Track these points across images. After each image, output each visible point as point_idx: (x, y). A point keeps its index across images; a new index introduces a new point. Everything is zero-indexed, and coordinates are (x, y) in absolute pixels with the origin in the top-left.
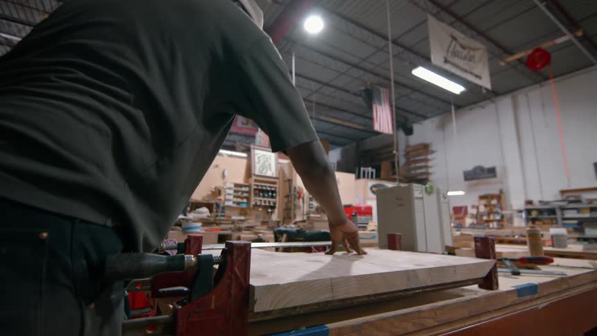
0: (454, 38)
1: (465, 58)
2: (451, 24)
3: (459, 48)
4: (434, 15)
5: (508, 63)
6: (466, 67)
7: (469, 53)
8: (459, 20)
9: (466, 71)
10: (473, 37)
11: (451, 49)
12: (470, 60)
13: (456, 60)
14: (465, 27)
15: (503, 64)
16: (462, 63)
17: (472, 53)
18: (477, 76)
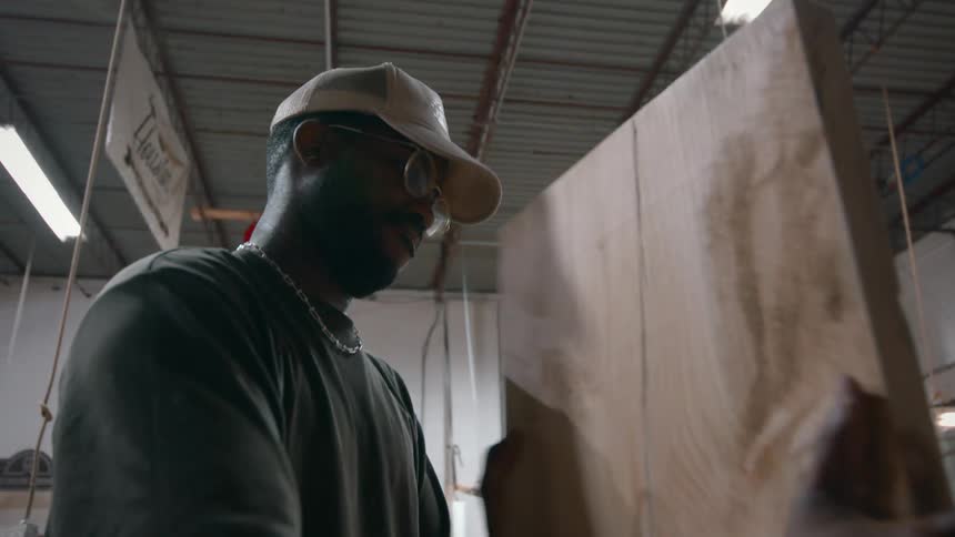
0: (153, 113)
1: (155, 170)
2: (156, 74)
3: (154, 140)
4: (137, 28)
5: (205, 220)
6: (151, 192)
7: (167, 161)
8: (169, 75)
9: (150, 203)
10: (176, 129)
11: (142, 135)
12: (162, 182)
13: (142, 165)
14: (171, 101)
15: (196, 217)
16: (150, 179)
17: (169, 166)
18: (163, 226)
